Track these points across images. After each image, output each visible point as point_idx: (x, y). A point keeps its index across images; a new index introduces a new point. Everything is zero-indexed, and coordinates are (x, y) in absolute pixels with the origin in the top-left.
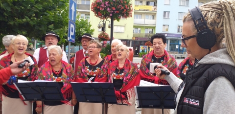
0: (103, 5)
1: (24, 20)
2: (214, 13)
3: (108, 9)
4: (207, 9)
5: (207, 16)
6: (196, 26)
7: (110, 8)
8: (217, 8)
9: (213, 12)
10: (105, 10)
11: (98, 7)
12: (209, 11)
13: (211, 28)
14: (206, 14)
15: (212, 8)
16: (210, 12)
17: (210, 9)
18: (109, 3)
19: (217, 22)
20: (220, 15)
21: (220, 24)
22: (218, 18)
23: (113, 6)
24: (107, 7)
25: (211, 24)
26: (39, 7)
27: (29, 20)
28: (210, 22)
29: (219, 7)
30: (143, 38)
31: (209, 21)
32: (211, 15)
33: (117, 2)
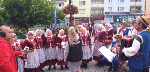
1: (39, 19)
10: (68, 12)
11: (65, 11)
18: (69, 10)
27: (40, 19)
30: (97, 16)
33: (72, 9)
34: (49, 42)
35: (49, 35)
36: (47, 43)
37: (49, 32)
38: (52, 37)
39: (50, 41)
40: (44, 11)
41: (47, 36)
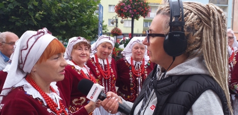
0: (126, 8)
1: (65, 22)
2: (196, 17)
3: (130, 11)
4: (190, 8)
5: (188, 16)
6: (171, 24)
7: (131, 10)
8: (201, 12)
9: (195, 14)
10: (128, 11)
11: (122, 10)
12: (191, 12)
13: (186, 33)
14: (187, 14)
15: (197, 9)
16: (193, 14)
17: (194, 10)
18: (131, 6)
19: (196, 28)
20: (201, 21)
21: (197, 32)
22: (198, 24)
23: (135, 9)
24: (130, 9)
25: (188, 28)
26: (77, 11)
27: (69, 22)
28: (188, 25)
29: (204, 11)
31: (187, 23)
32: (192, 17)
33: (138, 5)
34: (136, 82)
35: (137, 56)
36: (129, 87)
37: (137, 48)
38: (146, 63)
39: (140, 80)
40: (79, 3)
41: (132, 59)
